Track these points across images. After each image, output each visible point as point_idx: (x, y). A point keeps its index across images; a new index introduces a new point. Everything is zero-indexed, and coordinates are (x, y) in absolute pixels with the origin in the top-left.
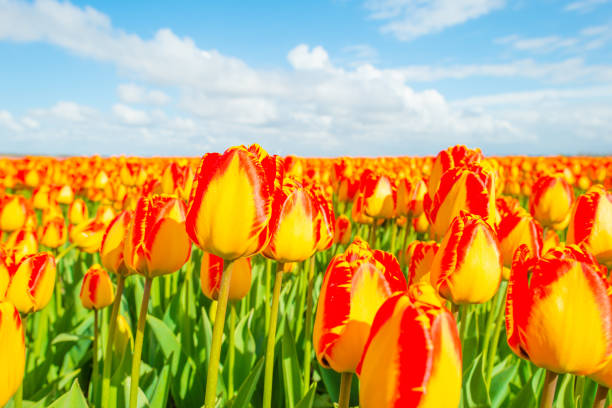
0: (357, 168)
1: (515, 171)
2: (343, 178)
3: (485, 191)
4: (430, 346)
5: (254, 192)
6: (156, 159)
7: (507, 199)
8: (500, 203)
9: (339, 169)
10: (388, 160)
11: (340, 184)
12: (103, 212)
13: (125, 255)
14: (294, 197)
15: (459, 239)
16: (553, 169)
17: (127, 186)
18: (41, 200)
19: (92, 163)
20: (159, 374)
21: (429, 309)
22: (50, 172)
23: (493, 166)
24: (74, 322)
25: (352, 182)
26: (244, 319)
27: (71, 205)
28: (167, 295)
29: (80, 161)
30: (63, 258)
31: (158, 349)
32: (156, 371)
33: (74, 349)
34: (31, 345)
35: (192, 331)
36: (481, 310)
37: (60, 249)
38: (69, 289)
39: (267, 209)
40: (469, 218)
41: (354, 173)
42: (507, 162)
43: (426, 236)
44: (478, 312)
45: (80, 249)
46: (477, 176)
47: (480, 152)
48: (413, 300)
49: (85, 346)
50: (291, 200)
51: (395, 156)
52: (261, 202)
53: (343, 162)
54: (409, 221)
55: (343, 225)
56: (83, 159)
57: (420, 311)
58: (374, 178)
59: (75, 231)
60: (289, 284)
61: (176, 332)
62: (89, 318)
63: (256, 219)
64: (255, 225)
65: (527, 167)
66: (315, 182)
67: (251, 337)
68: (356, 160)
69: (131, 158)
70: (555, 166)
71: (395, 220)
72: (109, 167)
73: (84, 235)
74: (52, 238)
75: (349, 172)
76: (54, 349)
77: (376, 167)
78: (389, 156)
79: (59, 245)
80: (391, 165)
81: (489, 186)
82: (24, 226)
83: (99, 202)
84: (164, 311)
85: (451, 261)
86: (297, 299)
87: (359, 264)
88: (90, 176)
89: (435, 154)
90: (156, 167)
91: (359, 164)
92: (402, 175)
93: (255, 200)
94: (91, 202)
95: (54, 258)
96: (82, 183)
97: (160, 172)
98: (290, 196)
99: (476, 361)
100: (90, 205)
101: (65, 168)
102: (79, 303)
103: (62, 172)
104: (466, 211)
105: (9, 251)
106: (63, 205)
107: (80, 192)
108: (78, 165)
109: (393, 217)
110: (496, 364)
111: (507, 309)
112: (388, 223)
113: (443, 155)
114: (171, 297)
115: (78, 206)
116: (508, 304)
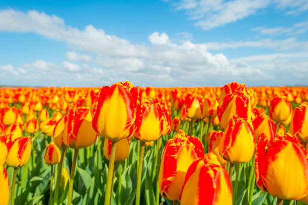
0: (183, 93)
1: (264, 94)
2: (176, 99)
3: (246, 106)
4: (215, 186)
5: (126, 107)
6: (83, 88)
7: (259, 109)
8: (255, 111)
9: (174, 93)
10: (199, 89)
11: (174, 101)
12: (56, 115)
13: (64, 139)
14: (150, 109)
15: (233, 130)
16: (282, 94)
17: (68, 103)
18: (25, 109)
19: (52, 91)
20: (83, 198)
21: (214, 167)
22: (31, 95)
23: (251, 92)
24: (41, 171)
25: (181, 101)
26: (126, 170)
27: (41, 112)
28: (88, 157)
29: (46, 90)
30: (36, 138)
31: (83, 184)
32: (82, 196)
33: (41, 184)
34: (19, 182)
35: (100, 175)
36: (247, 165)
37: (35, 134)
38: (39, 154)
39: (133, 115)
40: (238, 119)
41: (182, 95)
42: (259, 90)
43: (218, 128)
44: (245, 167)
45: (44, 133)
46: (241, 98)
47: (245, 85)
48: (206, 162)
49: (46, 183)
50: (148, 111)
51: (203, 87)
52: (131, 112)
53: (176, 90)
54: (210, 120)
55: (176, 122)
56: (47, 88)
57: (210, 168)
58: (191, 99)
59: (42, 124)
60: (149, 152)
61: (92, 176)
62: (49, 169)
63: (128, 120)
64: (127, 123)
65: (269, 92)
66: (162, 100)
67: (130, 179)
68: (183, 89)
69: (70, 88)
70: (284, 92)
71: (203, 119)
72: (59, 93)
73: (46, 127)
74: (31, 128)
75: (179, 95)
76: (31, 184)
77: (193, 93)
78: (200, 87)
79: (35, 132)
80: (200, 92)
81: (247, 103)
82: (15, 123)
83: (54, 110)
84: (86, 165)
85: (229, 142)
86: (153, 160)
87: (181, 144)
88: (50, 97)
89: (223, 86)
90: (83, 92)
91: (184, 91)
92: (206, 96)
93: (127, 110)
94: (51, 110)
95: (31, 139)
96: (46, 101)
97: (85, 95)
98: (147, 108)
99: (245, 192)
100: (50, 111)
101: (38, 93)
102: (44, 161)
103: (37, 95)
104: (236, 116)
105: (8, 135)
106: (37, 111)
107: (45, 105)
108: (45, 92)
109: (202, 118)
110: (254, 194)
111: (256, 167)
112: (199, 121)
113: (226, 87)
114: (90, 158)
115: (44, 113)
116: (256, 164)
